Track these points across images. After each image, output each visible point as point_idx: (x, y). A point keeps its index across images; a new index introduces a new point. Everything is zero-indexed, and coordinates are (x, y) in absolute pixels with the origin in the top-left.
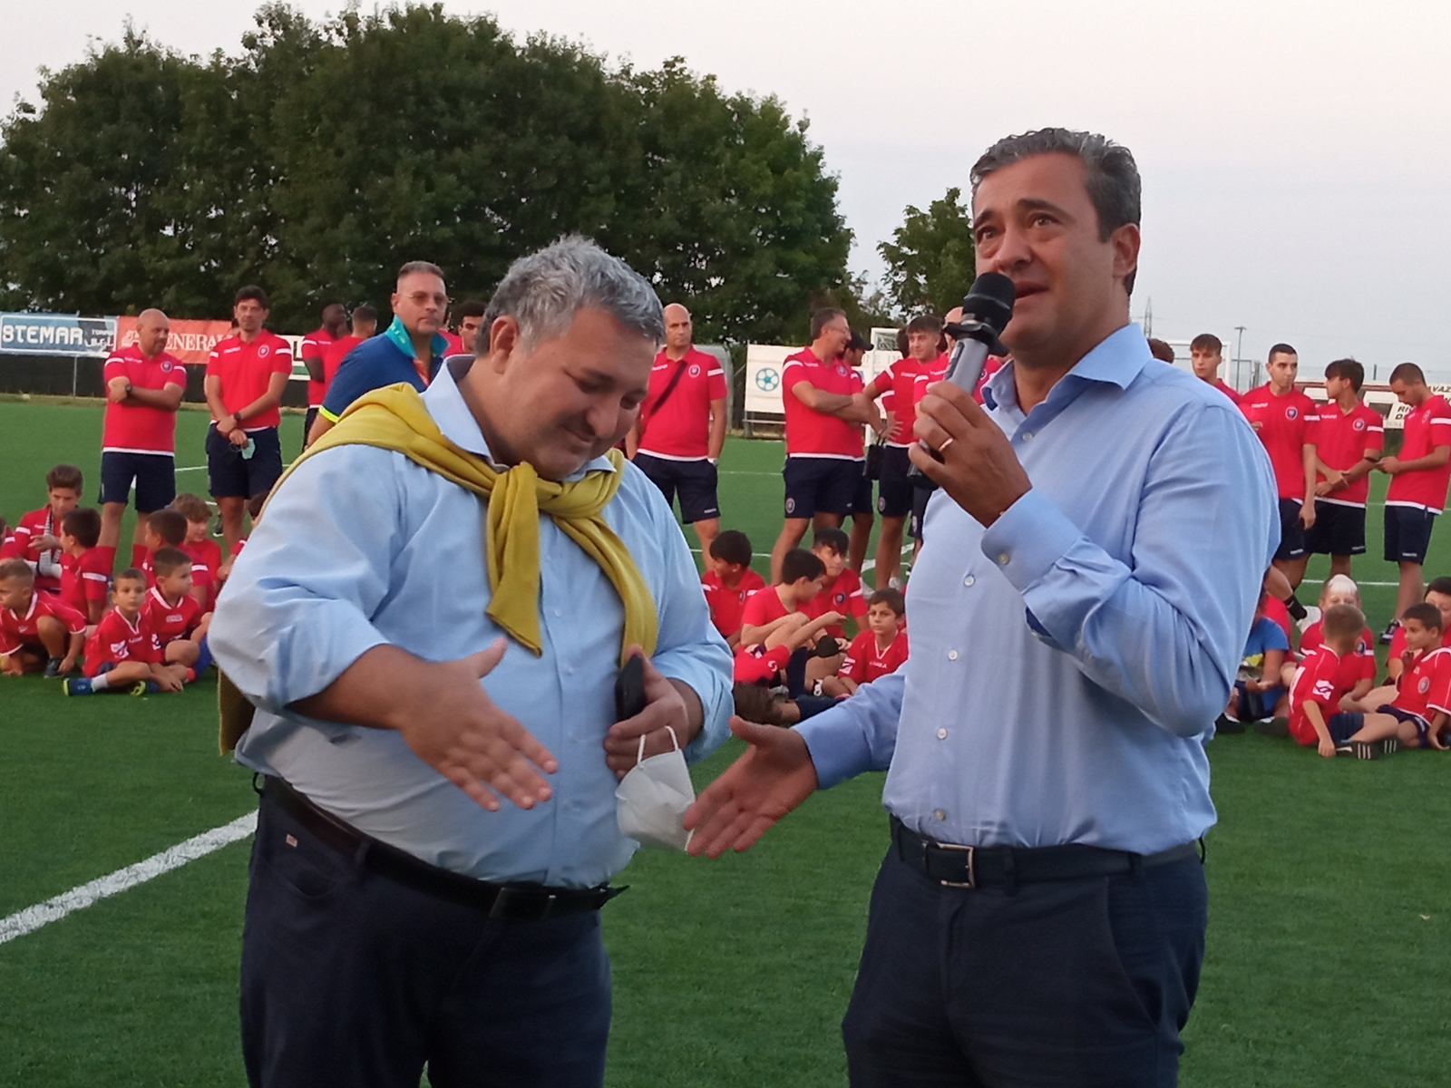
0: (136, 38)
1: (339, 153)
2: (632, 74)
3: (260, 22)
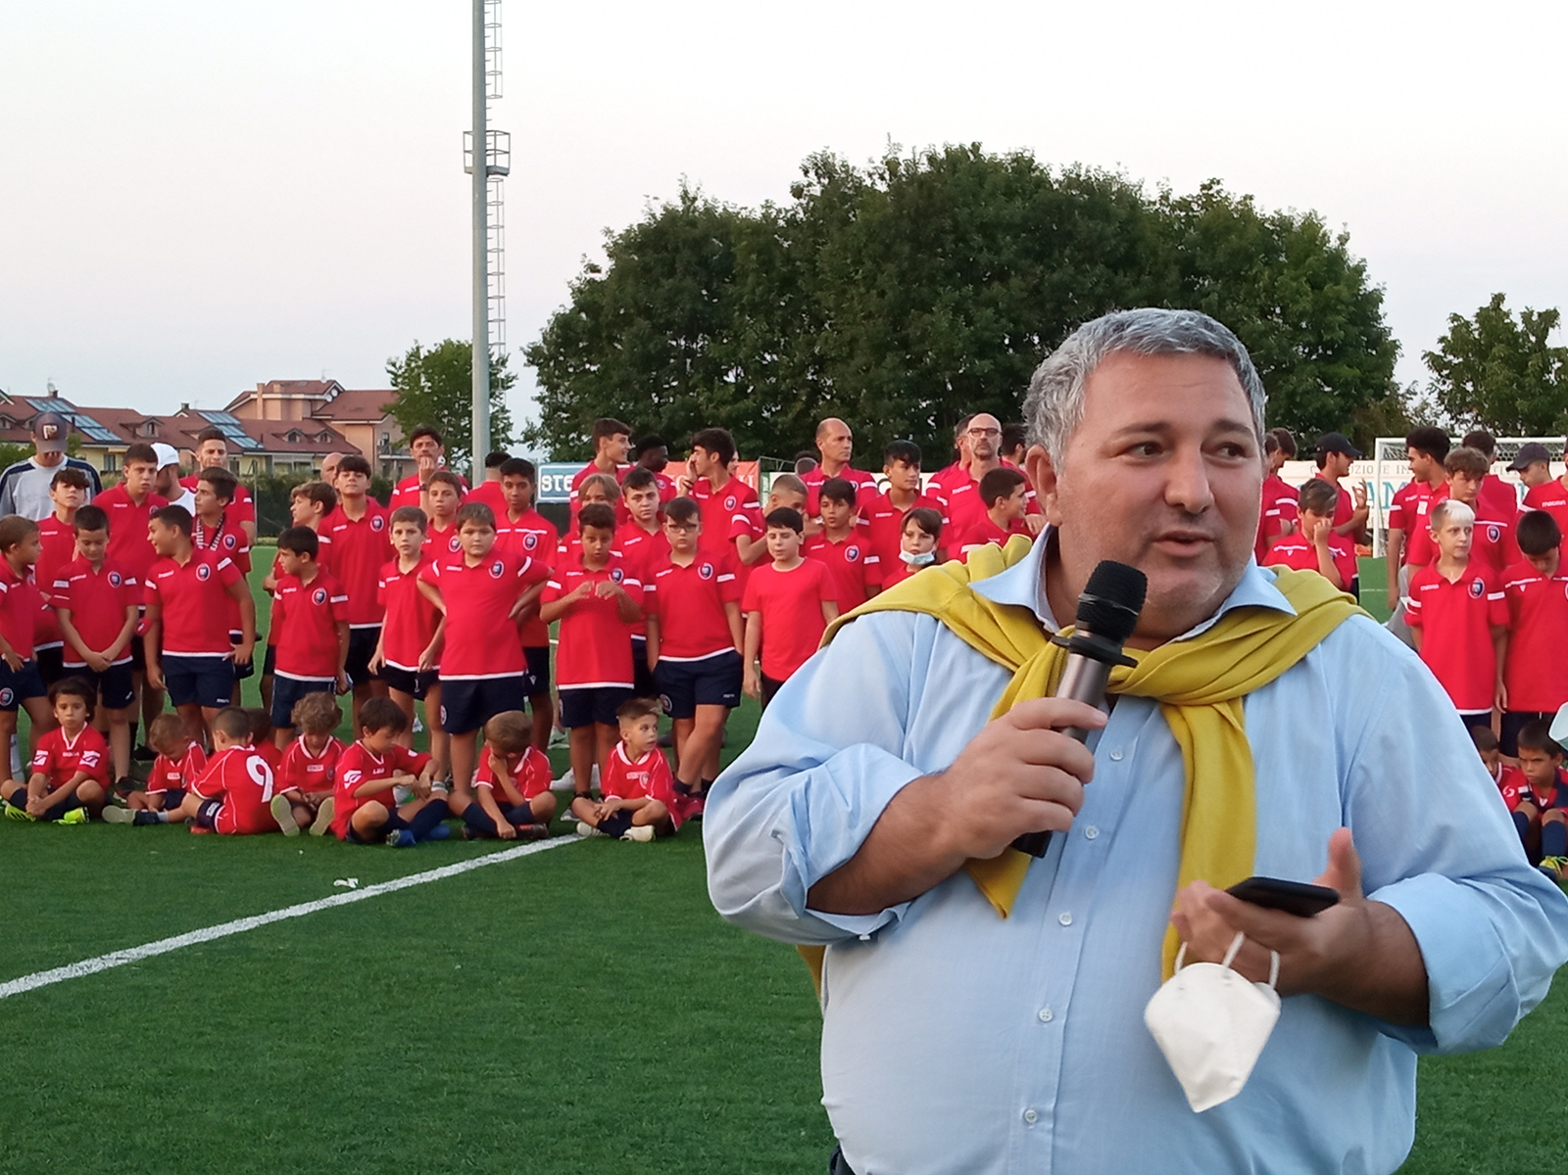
0: (691, 195)
1: (882, 294)
2: (1171, 198)
3: (806, 173)
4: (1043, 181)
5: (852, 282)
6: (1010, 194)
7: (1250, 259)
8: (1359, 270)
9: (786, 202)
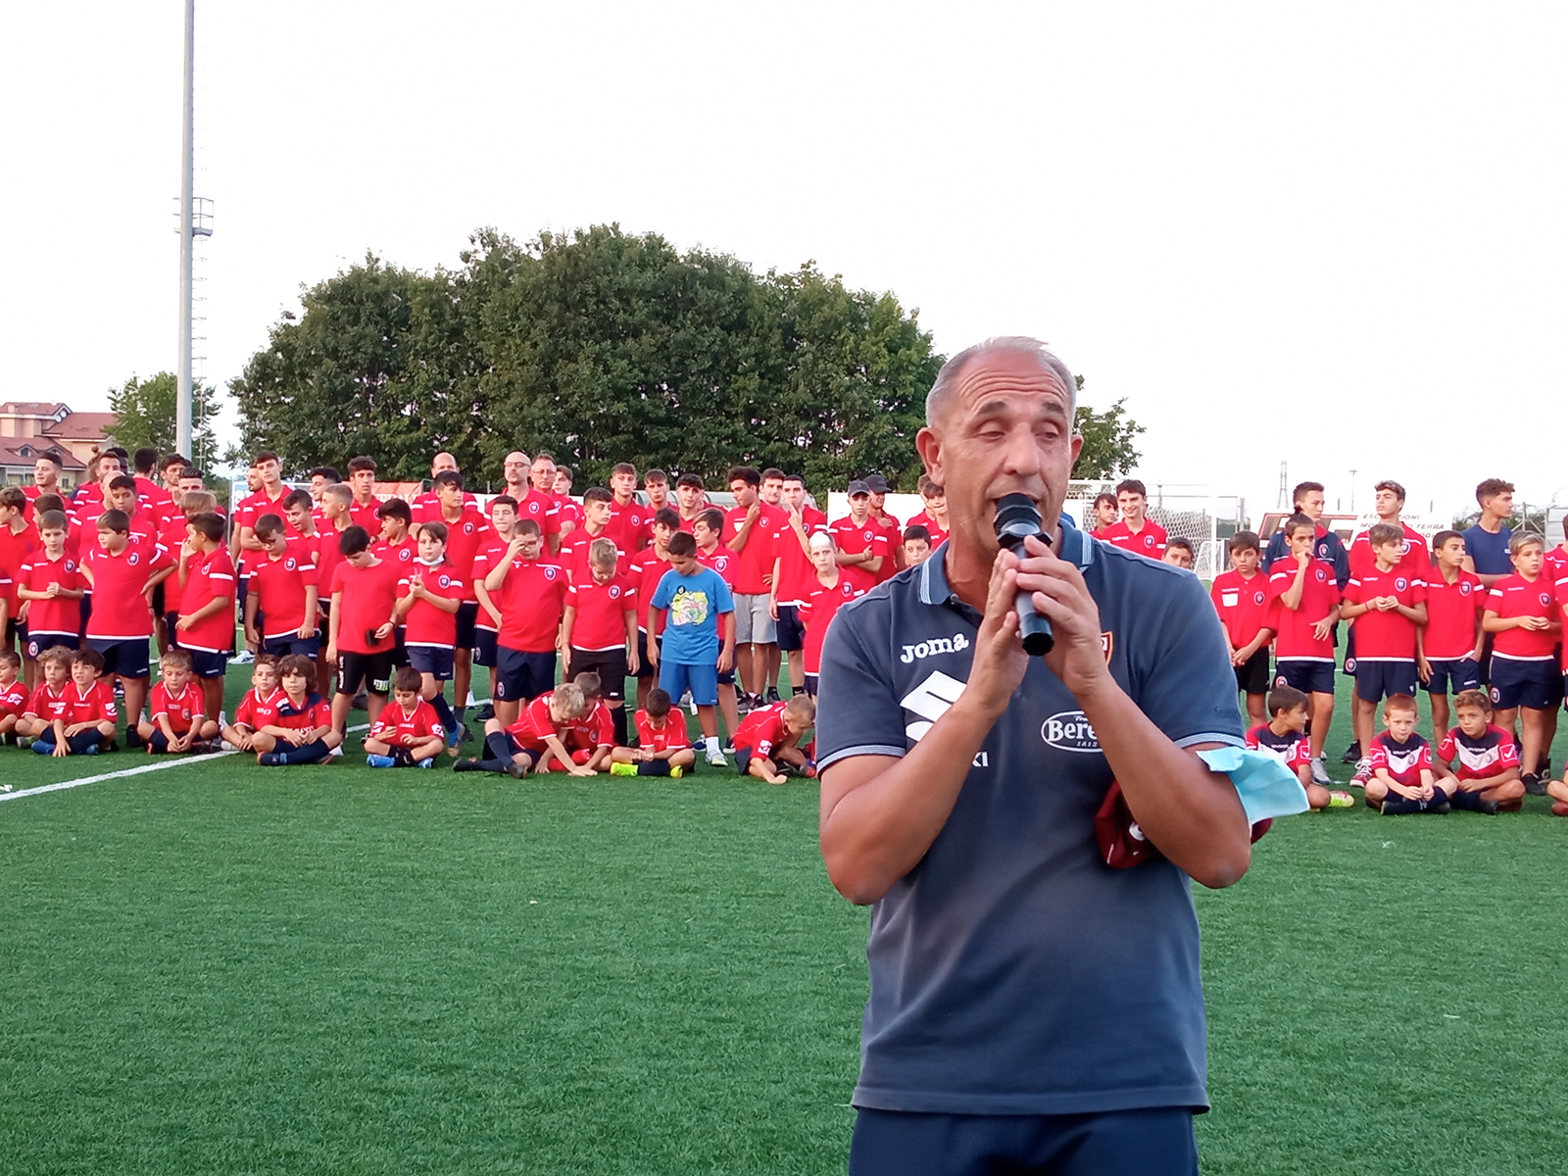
0: (374, 257)
1: (535, 345)
2: (776, 274)
3: (473, 241)
4: (670, 257)
5: (509, 334)
6: (643, 266)
7: (839, 326)
8: (927, 339)
9: (456, 267)
